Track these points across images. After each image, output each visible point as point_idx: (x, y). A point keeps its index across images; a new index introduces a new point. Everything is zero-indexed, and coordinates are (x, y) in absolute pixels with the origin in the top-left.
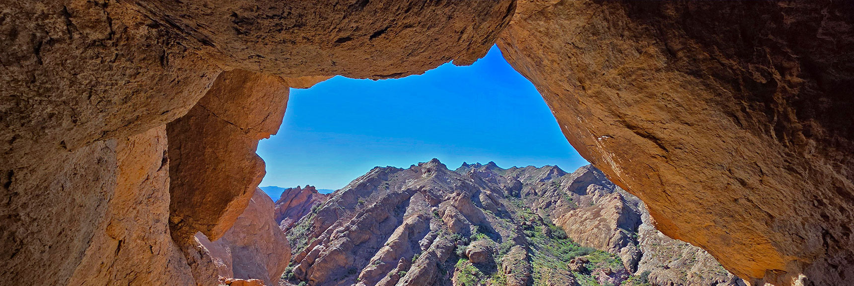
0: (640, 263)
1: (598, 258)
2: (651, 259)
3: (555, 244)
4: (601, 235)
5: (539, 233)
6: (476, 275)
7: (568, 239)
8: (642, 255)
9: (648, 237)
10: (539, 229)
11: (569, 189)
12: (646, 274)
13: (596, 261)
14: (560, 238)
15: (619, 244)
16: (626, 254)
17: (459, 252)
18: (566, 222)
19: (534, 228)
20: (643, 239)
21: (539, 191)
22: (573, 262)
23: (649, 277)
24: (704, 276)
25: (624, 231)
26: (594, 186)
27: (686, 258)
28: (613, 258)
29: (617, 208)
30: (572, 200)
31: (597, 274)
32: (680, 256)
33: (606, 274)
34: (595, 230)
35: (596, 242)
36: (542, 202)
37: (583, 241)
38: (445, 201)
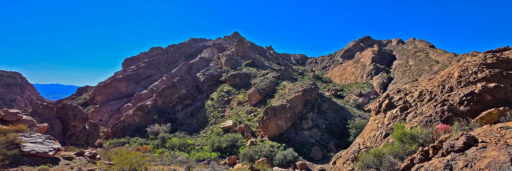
0: (390, 85)
2: (401, 79)
4: (358, 71)
5: (307, 77)
8: (392, 79)
9: (399, 67)
11: (341, 57)
13: (350, 89)
15: (371, 74)
16: (376, 82)
17: (222, 78)
19: (304, 74)
20: (394, 70)
21: (319, 61)
22: (328, 91)
25: (378, 65)
28: (365, 85)
29: (374, 52)
30: (342, 63)
31: (349, 98)
33: (357, 96)
34: (353, 69)
35: (353, 78)
36: (320, 66)
37: (343, 81)
38: (228, 50)
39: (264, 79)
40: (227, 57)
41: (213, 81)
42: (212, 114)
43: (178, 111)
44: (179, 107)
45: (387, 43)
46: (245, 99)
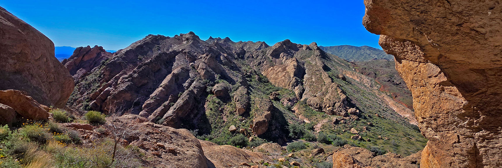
0: (303, 94)
1: (284, 92)
2: (309, 92)
3: (262, 86)
4: (286, 80)
5: (254, 79)
6: (219, 103)
7: (269, 83)
8: (304, 90)
9: (308, 81)
10: (254, 77)
11: (271, 55)
12: (306, 100)
13: (283, 94)
14: (265, 82)
15: (294, 85)
16: (297, 91)
17: (208, 90)
18: (268, 74)
19: (251, 77)
20: (306, 82)
21: (255, 56)
22: (271, 95)
23: (307, 101)
24: (331, 100)
25: (297, 78)
26: (284, 54)
27: (324, 91)
28: (291, 92)
29: (294, 65)
30: (272, 61)
31: (283, 101)
32: (322, 90)
33: (287, 100)
34: (283, 78)
35: (283, 84)
36: (256, 62)
37: (277, 84)
38: (199, 59)
39: (242, 96)
40: (205, 70)
41: (201, 91)
42: (217, 120)
43: (193, 119)
44: (192, 116)
45: (300, 47)
46: (233, 110)
